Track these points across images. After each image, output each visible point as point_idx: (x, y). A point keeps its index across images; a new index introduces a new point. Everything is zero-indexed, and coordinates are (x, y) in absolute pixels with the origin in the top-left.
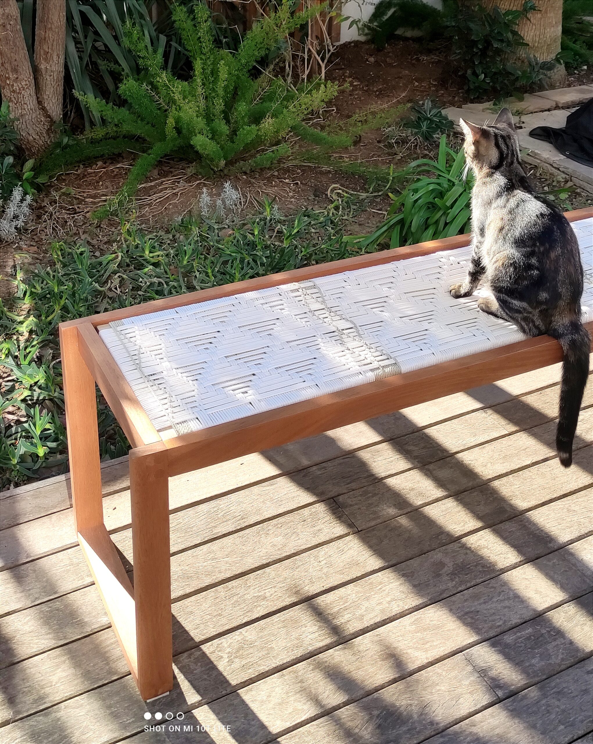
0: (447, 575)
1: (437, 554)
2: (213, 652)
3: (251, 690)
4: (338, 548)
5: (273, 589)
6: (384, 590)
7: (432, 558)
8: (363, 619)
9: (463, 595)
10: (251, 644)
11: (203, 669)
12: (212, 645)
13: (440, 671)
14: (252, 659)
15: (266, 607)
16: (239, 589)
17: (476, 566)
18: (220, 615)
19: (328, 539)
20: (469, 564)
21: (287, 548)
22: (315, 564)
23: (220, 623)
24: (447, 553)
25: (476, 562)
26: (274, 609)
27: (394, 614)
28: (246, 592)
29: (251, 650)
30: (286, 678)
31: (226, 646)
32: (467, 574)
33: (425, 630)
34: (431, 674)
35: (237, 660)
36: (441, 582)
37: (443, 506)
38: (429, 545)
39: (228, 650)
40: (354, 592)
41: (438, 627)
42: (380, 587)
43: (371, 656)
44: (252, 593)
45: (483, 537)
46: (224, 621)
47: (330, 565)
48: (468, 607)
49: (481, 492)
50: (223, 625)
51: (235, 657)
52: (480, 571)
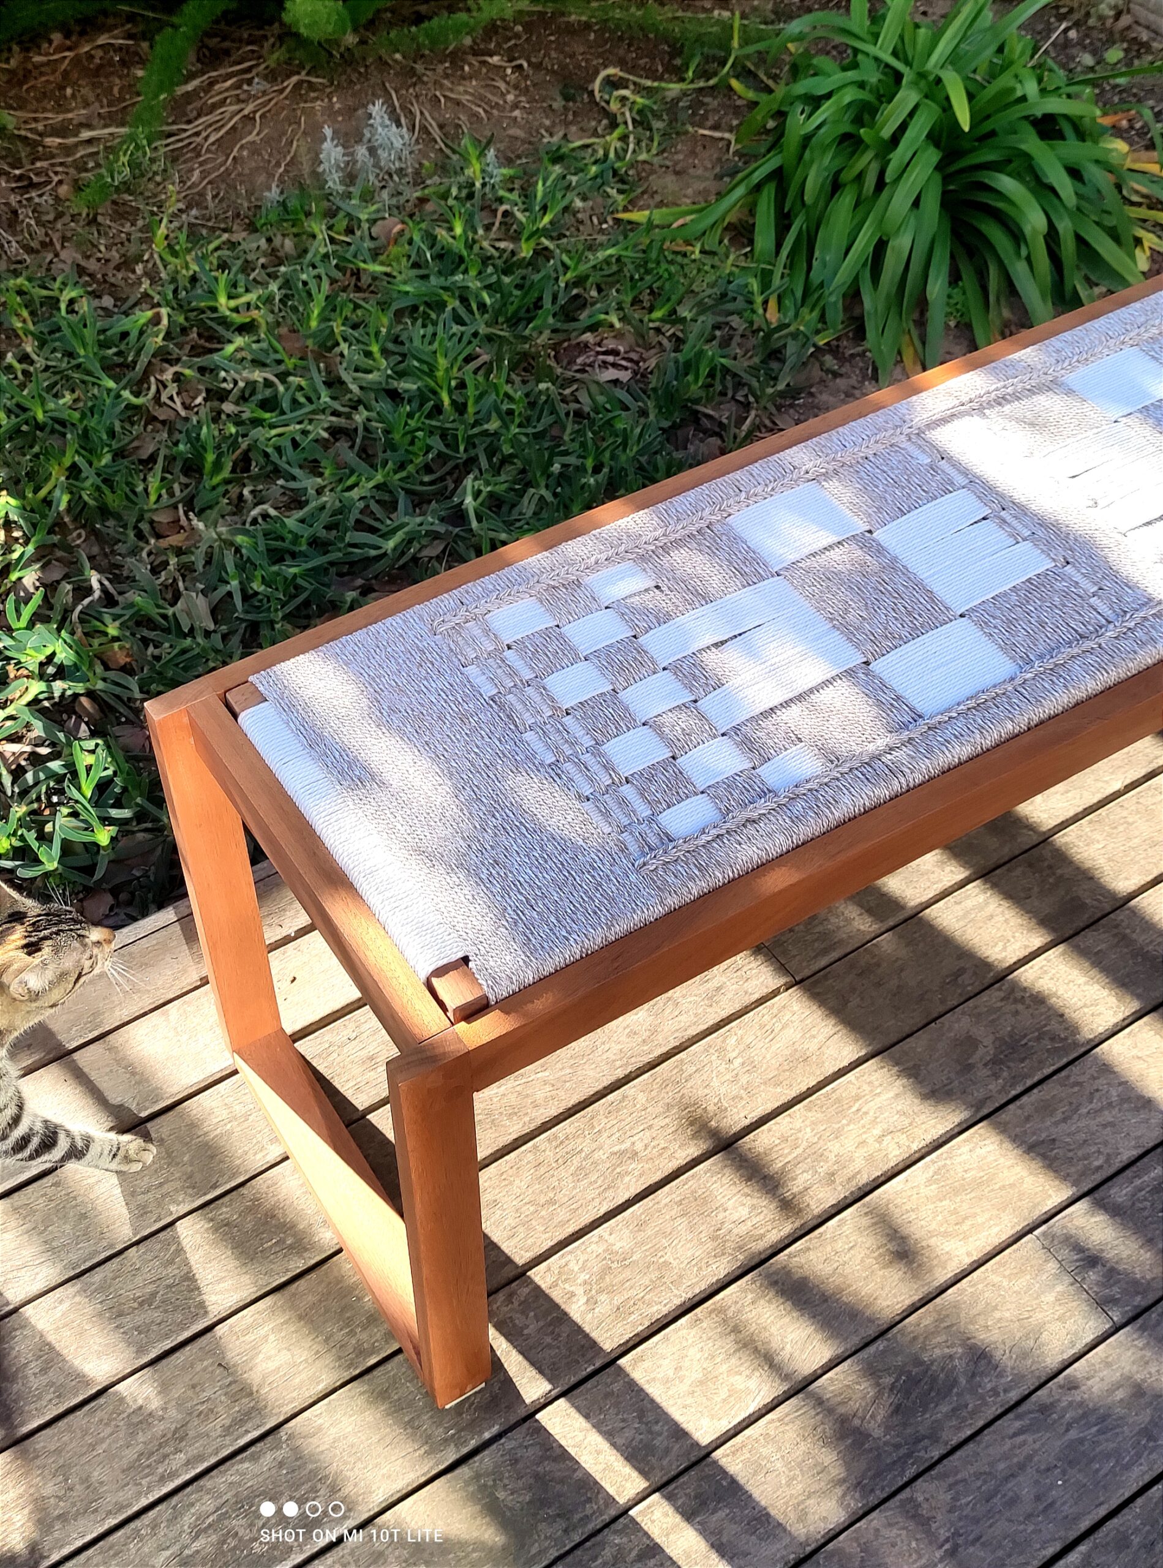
0: (986, 1065)
1: (958, 1020)
2: (555, 1285)
3: (641, 1359)
4: (762, 1027)
5: (648, 1133)
6: (866, 1113)
7: (950, 1029)
8: (834, 1182)
9: (1021, 1107)
10: (624, 1260)
11: (541, 1323)
12: (549, 1269)
13: (996, 1279)
14: (633, 1292)
15: (641, 1175)
16: (579, 1141)
17: (1038, 1039)
18: (552, 1202)
19: (738, 1007)
20: (1025, 1036)
21: (660, 1037)
22: (722, 1068)
23: (556, 1221)
24: (980, 1014)
25: (1037, 1030)
26: (657, 1177)
27: (892, 1164)
28: (594, 1146)
29: (627, 1273)
30: (704, 1325)
31: (576, 1269)
32: (1022, 1060)
33: (956, 1192)
34: (980, 1286)
35: (603, 1297)
36: (974, 1083)
37: (958, 907)
38: (943, 1001)
39: (583, 1277)
40: (808, 1122)
41: (981, 1184)
42: (857, 1106)
43: (862, 1261)
44: (610, 1145)
45: (1046, 972)
46: (562, 1214)
47: (751, 1066)
48: (1034, 1134)
49: (1030, 865)
50: (562, 1224)
51: (598, 1292)
52: (1048, 1050)
